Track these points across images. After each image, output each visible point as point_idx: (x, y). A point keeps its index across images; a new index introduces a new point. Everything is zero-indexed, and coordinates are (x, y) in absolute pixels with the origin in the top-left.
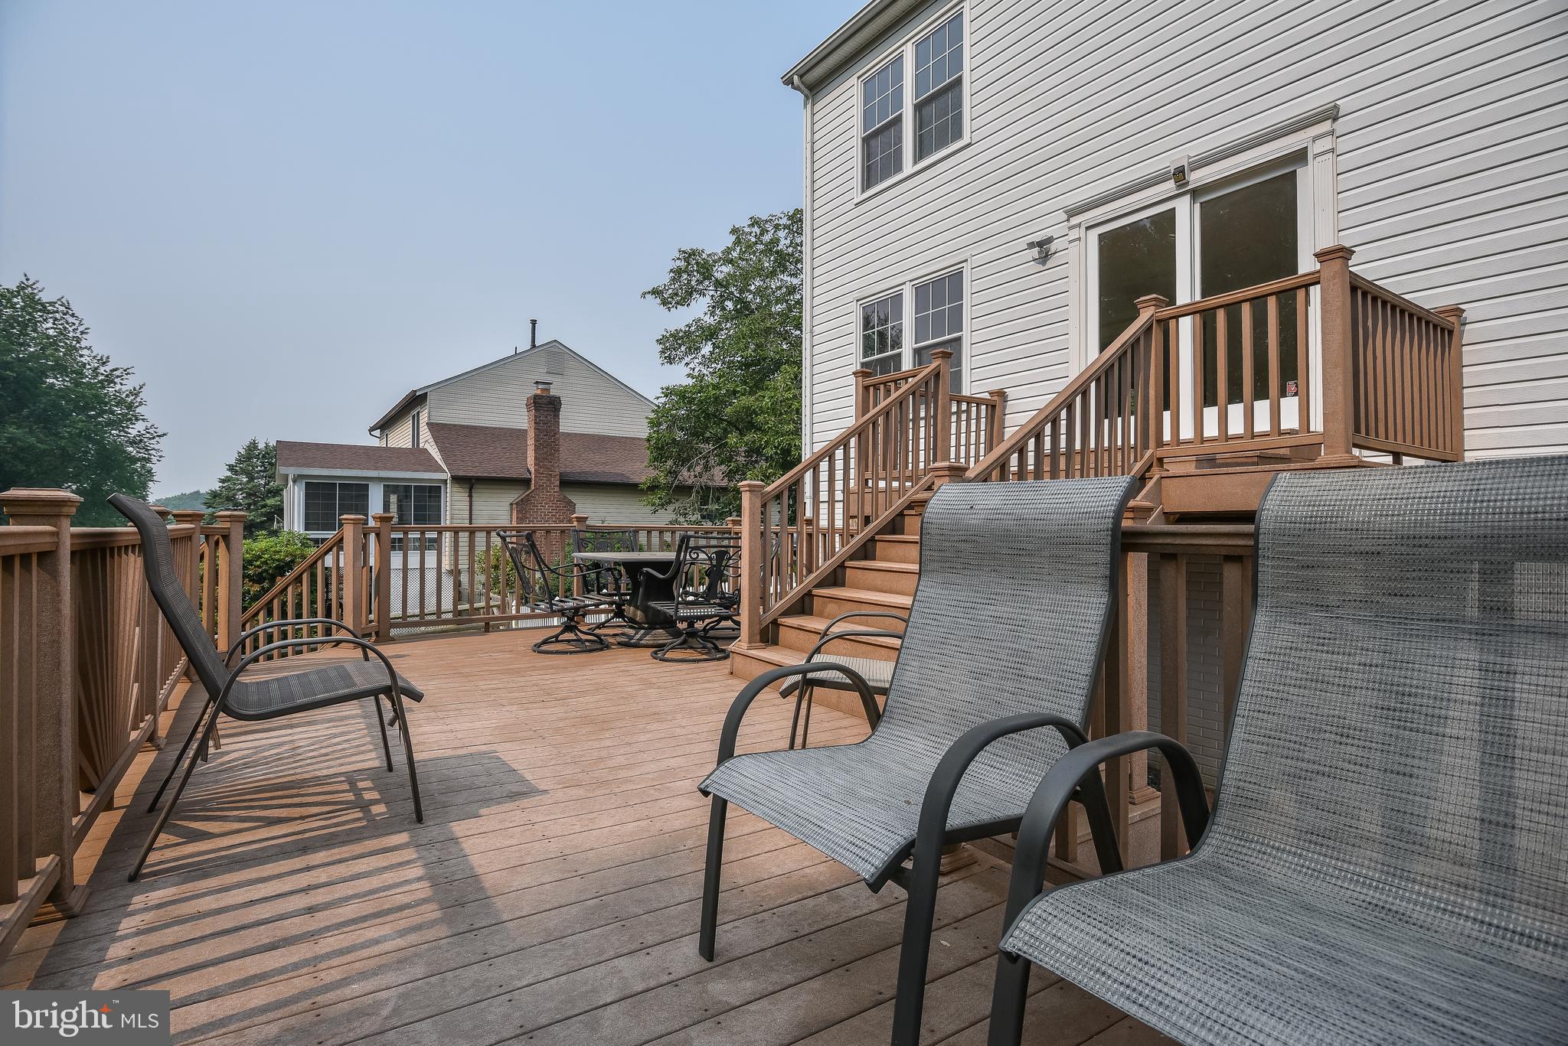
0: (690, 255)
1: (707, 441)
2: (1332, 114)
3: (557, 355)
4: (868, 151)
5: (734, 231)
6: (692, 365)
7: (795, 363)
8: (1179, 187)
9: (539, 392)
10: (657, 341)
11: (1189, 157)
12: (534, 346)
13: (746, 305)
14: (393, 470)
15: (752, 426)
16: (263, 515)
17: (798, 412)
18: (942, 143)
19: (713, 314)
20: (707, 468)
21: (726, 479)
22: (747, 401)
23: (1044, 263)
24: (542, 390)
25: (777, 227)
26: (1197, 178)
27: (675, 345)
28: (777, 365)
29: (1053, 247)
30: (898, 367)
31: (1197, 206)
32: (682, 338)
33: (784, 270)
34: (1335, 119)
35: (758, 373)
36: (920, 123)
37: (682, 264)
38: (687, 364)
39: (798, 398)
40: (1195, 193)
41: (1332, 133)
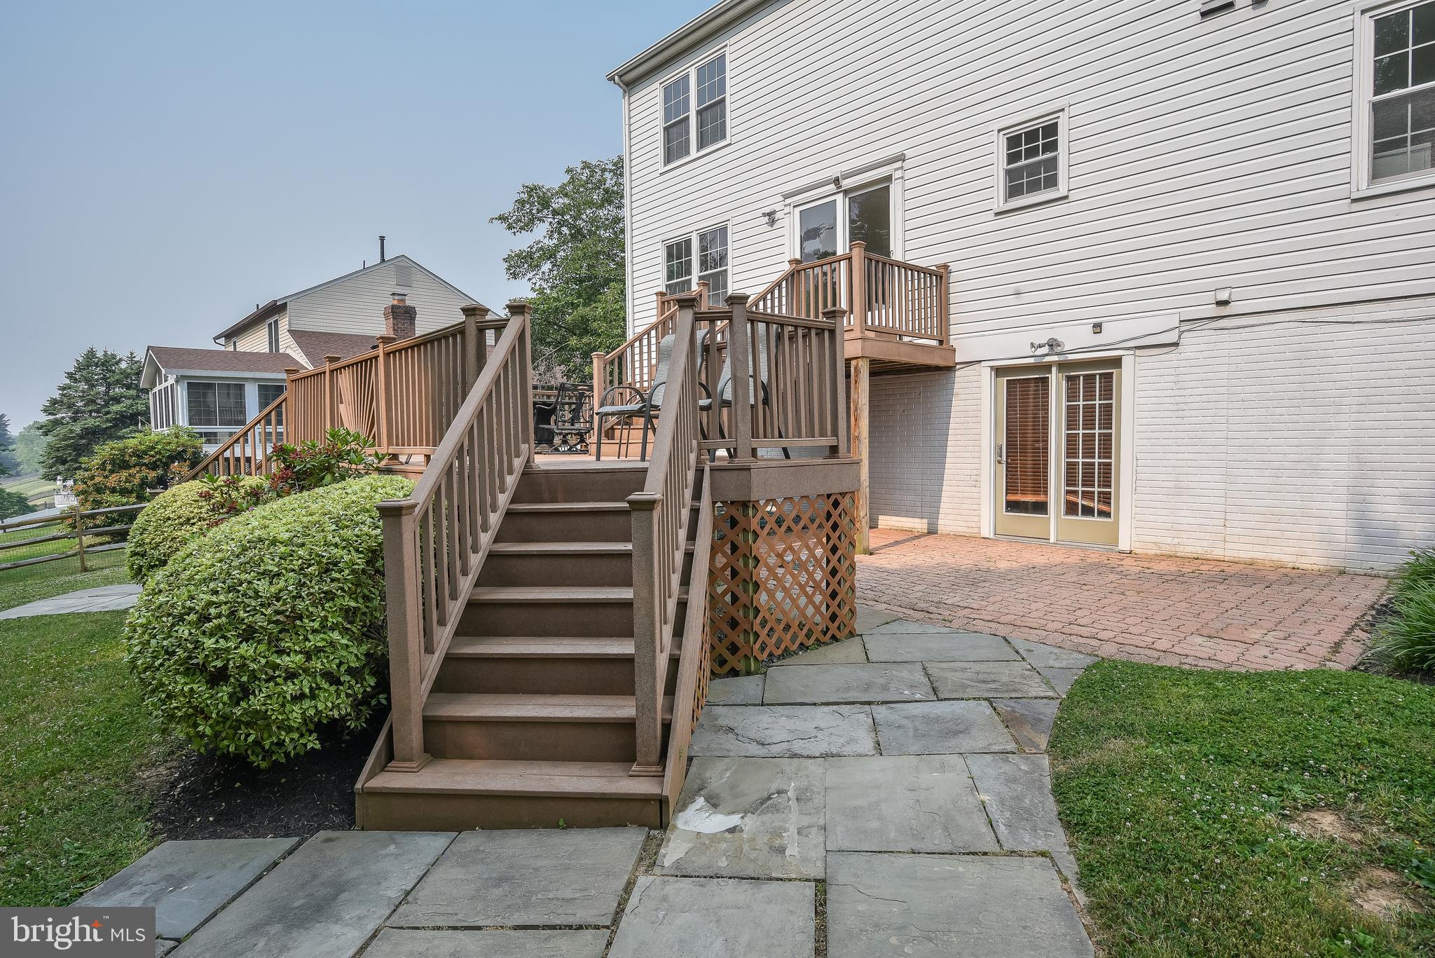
0: (532, 190)
1: (549, 344)
2: (901, 158)
3: (405, 268)
4: (668, 137)
5: (569, 171)
6: (534, 281)
7: (621, 280)
8: (838, 188)
9: (395, 302)
10: (504, 259)
11: (842, 172)
12: (383, 260)
13: (579, 231)
14: (266, 371)
15: (586, 331)
16: (108, 421)
17: (624, 319)
18: (714, 141)
19: (551, 237)
20: (549, 369)
21: (565, 377)
22: (582, 310)
23: (772, 226)
24: (399, 300)
25: (604, 170)
26: (847, 183)
27: (519, 263)
28: (607, 282)
29: (777, 216)
30: (690, 288)
31: (847, 199)
32: (525, 257)
33: (610, 203)
34: (904, 161)
35: (590, 288)
36: (701, 124)
37: (525, 196)
38: (529, 279)
39: (623, 308)
40: (846, 192)
41: (902, 168)
